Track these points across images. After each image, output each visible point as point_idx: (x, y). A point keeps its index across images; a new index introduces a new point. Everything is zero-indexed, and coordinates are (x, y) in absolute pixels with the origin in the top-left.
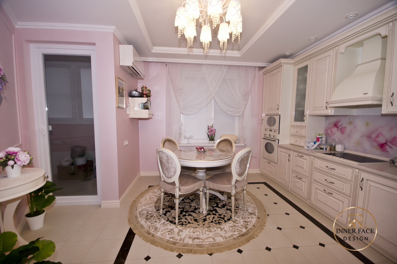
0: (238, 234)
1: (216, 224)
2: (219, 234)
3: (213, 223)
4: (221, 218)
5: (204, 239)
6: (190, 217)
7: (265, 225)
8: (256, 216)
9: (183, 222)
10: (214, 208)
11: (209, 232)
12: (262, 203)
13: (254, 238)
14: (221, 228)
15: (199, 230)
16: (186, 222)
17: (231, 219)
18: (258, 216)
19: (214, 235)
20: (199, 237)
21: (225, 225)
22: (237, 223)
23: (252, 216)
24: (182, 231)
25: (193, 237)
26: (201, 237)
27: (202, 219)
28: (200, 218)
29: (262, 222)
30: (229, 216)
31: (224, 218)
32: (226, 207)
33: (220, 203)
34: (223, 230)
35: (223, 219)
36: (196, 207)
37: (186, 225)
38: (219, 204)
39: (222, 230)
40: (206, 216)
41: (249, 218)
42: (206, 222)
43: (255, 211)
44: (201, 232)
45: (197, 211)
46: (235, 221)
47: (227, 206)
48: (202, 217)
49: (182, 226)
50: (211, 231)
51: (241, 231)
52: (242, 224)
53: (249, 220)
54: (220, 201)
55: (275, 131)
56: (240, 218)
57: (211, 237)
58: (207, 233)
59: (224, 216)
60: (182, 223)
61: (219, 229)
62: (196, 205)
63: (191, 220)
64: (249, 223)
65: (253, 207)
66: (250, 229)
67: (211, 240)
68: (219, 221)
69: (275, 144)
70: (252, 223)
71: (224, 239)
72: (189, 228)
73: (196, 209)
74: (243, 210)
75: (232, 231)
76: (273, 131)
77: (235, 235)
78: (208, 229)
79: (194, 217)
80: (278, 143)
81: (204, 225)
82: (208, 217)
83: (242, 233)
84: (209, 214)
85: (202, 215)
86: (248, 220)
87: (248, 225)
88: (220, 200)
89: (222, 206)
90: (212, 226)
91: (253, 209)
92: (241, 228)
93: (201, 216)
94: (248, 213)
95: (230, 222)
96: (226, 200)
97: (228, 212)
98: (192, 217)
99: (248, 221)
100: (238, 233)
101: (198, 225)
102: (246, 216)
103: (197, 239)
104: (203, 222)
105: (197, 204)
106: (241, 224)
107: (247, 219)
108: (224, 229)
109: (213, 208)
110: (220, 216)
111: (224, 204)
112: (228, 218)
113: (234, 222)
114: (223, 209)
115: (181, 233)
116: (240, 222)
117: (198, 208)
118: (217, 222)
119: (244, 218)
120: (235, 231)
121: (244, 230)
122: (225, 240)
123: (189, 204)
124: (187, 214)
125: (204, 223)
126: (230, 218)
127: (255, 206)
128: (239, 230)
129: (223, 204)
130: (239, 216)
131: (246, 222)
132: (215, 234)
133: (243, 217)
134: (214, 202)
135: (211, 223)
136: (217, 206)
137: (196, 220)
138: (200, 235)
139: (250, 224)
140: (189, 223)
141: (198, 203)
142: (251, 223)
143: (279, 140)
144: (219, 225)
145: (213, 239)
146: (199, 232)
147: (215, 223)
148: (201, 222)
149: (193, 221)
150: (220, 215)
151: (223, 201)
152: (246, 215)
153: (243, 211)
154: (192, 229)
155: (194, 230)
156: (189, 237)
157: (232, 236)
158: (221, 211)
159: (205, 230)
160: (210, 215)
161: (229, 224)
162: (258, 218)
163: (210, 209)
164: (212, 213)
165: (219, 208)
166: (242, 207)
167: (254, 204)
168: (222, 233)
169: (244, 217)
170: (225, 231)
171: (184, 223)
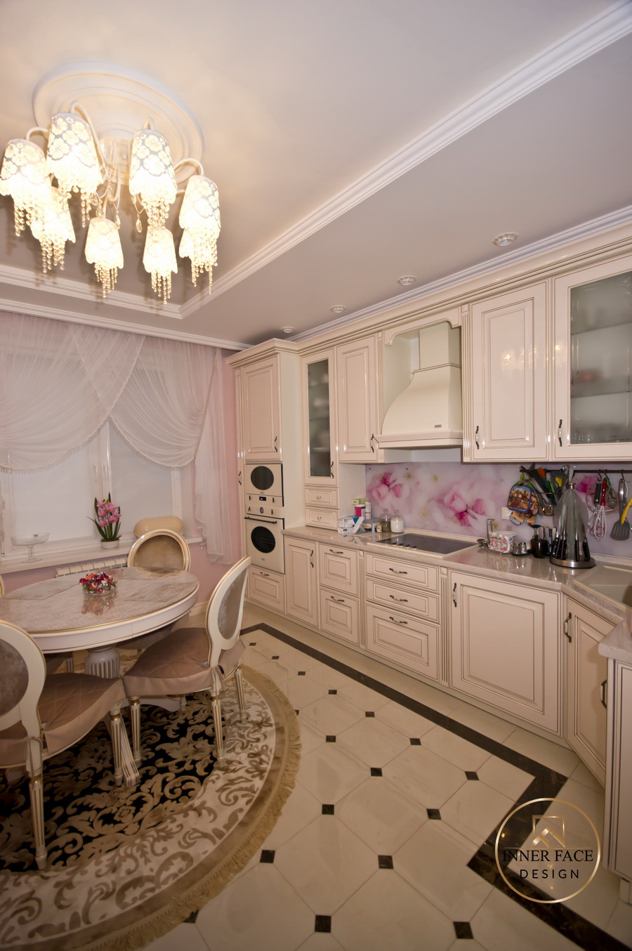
0: (247, 803)
1: (177, 800)
2: (195, 831)
3: (168, 803)
4: (185, 773)
5: (153, 874)
6: (85, 815)
7: (300, 745)
8: (274, 727)
9: (63, 849)
10: (158, 748)
11: (165, 839)
12: (273, 684)
13: (288, 796)
14: (195, 809)
15: (129, 851)
16: (74, 842)
17: (215, 765)
18: (276, 724)
19: (183, 843)
20: (136, 875)
21: (205, 790)
22: (234, 771)
23: (264, 729)
24: (69, 885)
25: (118, 888)
26: (145, 871)
27: (129, 803)
28: (122, 801)
29: (292, 738)
30: (208, 757)
31: (195, 769)
32: (189, 729)
33: (169, 724)
34: (204, 812)
35: (193, 772)
36: (94, 769)
37: (77, 853)
38: (167, 730)
39: (200, 814)
40: (138, 790)
41: (258, 740)
42: (146, 808)
43: (266, 713)
44: (137, 855)
45: (103, 785)
46: (226, 765)
47: (191, 726)
48: (127, 797)
49: (65, 864)
50: (168, 836)
51: (251, 789)
52: (249, 766)
53: (260, 745)
54: (168, 719)
55: (273, 500)
56: (238, 750)
57: (174, 857)
58: (159, 846)
59: (194, 762)
60: (60, 852)
61: (192, 813)
62: (93, 763)
63: (91, 825)
64: (263, 757)
65: (258, 702)
66: (272, 771)
67: (178, 864)
68: (184, 787)
69: (276, 531)
70: (271, 751)
71: (214, 842)
72: (93, 862)
73: (97, 777)
74: (236, 722)
75: (228, 803)
76: (269, 499)
77: (241, 810)
78: (158, 831)
79: (98, 810)
80: (284, 528)
81: (140, 822)
82: (145, 788)
83: (256, 796)
84: (145, 778)
85: (126, 789)
86: (257, 747)
87: (261, 762)
88: (165, 713)
89: (176, 732)
90: (168, 813)
91: (260, 709)
92: (248, 780)
93: (124, 795)
94: (251, 725)
95: (216, 772)
96: (183, 710)
97: (202, 744)
98: (93, 814)
99: (260, 748)
100: (246, 799)
101: (122, 832)
102: (251, 735)
103: (131, 889)
104: (134, 815)
105: (98, 755)
106: (244, 769)
107: (254, 744)
108: (205, 808)
109: (153, 750)
110: (182, 769)
111: (182, 722)
112: (206, 764)
113: (226, 770)
114: (183, 740)
115: (68, 894)
116: (240, 763)
117: (104, 769)
118: (178, 791)
119: (247, 746)
120: (236, 798)
121: (259, 784)
122: (219, 842)
123: (67, 770)
124: (70, 810)
125: (139, 816)
126: (212, 761)
127: (263, 699)
128: (246, 789)
129: (179, 725)
130: (232, 747)
131: (256, 755)
132: (184, 838)
133: (243, 744)
134: (151, 727)
135: (160, 805)
136: (165, 739)
137: (108, 819)
138: (137, 866)
139: (267, 755)
140: (88, 839)
141: (100, 752)
142: (269, 753)
143: (283, 519)
144: (186, 803)
145: (185, 857)
146: (131, 856)
147: (172, 800)
148: (128, 820)
149: (99, 828)
150: (180, 764)
151: (175, 713)
152: (248, 736)
153: (238, 724)
154: (105, 859)
155: (113, 858)
156: (102, 893)
157: (233, 817)
158: (177, 751)
159: (151, 839)
160: (151, 777)
161: (214, 782)
162: (280, 730)
163: (145, 759)
164: (155, 770)
165: (172, 741)
166: (232, 714)
167: (257, 694)
168: (205, 824)
169: (245, 742)
170: (210, 811)
171: (69, 850)
